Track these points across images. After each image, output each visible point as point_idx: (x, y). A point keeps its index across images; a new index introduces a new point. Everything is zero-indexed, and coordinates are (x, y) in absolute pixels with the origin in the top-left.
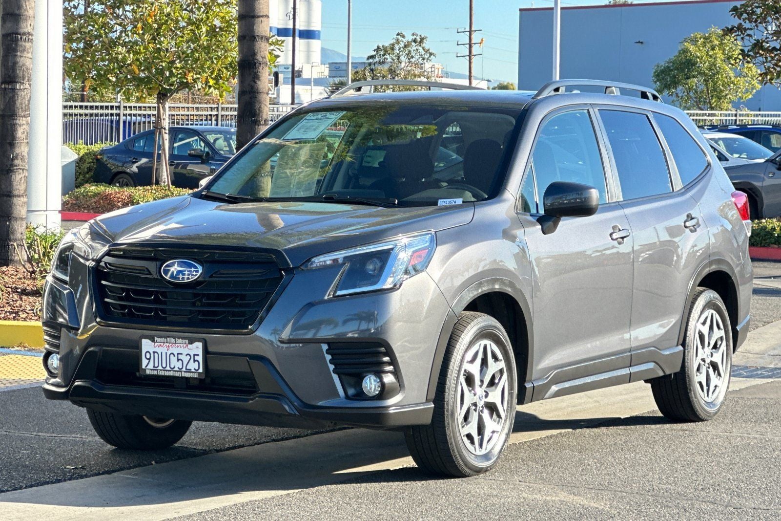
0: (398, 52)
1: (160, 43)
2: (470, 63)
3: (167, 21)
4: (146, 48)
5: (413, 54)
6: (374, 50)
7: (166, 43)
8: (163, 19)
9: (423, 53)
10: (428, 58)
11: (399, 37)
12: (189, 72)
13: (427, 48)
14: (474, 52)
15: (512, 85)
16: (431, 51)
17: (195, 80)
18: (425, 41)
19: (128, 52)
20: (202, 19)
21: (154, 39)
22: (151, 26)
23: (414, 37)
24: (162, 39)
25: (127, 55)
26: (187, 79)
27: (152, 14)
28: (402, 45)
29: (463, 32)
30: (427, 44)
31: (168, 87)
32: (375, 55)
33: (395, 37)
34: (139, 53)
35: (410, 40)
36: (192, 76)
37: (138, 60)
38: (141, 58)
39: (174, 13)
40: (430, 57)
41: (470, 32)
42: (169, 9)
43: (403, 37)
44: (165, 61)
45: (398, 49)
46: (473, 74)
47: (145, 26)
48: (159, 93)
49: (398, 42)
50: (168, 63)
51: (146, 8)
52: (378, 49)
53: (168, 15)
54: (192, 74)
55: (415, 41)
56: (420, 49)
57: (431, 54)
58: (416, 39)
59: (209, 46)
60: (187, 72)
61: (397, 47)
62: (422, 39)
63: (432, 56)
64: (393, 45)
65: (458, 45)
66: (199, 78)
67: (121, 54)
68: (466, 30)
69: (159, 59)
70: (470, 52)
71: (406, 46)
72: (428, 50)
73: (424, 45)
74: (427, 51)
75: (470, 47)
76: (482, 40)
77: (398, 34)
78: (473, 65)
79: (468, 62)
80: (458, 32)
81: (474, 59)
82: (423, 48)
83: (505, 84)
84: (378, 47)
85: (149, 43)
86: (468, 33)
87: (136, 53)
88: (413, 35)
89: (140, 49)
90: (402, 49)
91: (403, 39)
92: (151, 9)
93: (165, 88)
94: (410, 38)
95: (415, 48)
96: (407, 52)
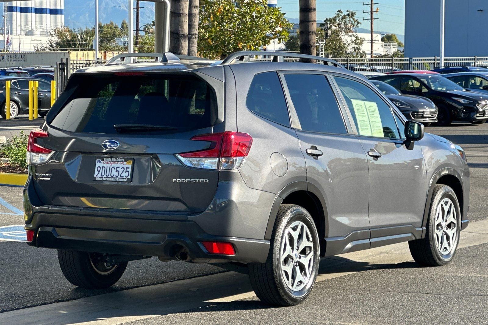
0: (339, 22)
1: (224, 26)
2: (372, 23)
3: (227, 14)
4: (215, 29)
5: (348, 22)
6: (324, 21)
7: (227, 26)
8: (225, 13)
9: (353, 22)
10: (357, 25)
11: (339, 13)
12: (240, 42)
13: (356, 19)
14: (374, 16)
15: (394, 35)
16: (358, 21)
17: (243, 47)
18: (354, 15)
19: (206, 32)
20: (247, 12)
21: (219, 24)
22: (218, 17)
23: (348, 13)
24: (224, 24)
25: (205, 33)
26: (239, 46)
27: (220, 10)
28: (341, 17)
29: (367, 5)
30: (355, 17)
31: (228, 51)
32: (325, 24)
33: (337, 13)
34: (212, 32)
35: (346, 14)
36: (242, 45)
37: (211, 36)
38: (213, 35)
39: (232, 10)
40: (358, 24)
41: (372, 4)
42: (228, 7)
43: (342, 12)
44: (227, 37)
45: (338, 20)
46: (374, 30)
47: (215, 17)
48: (222, 55)
49: (338, 15)
50: (229, 38)
51: (216, 7)
52: (327, 20)
53: (228, 10)
54: (242, 43)
55: (348, 15)
56: (351, 19)
57: (358, 23)
58: (349, 14)
59: (252, 28)
60: (239, 42)
61: (337, 19)
62: (353, 14)
63: (359, 24)
64: (335, 17)
65: (364, 12)
66: (245, 46)
67: (202, 33)
68: (369, 3)
69: (223, 35)
70: (372, 17)
71: (343, 18)
72: (357, 20)
73: (354, 17)
74: (355, 21)
75: (372, 14)
76: (377, 9)
77: (338, 11)
78: (373, 25)
79: (370, 23)
80: (364, 5)
81: (374, 21)
82: (354, 19)
83: (390, 34)
84: (327, 19)
85: (217, 26)
86: (370, 5)
87: (210, 32)
88: (347, 11)
89: (212, 30)
90: (340, 20)
91: (341, 14)
92: (219, 8)
93: (226, 52)
94: (345, 13)
95: (349, 19)
96: (344, 22)
